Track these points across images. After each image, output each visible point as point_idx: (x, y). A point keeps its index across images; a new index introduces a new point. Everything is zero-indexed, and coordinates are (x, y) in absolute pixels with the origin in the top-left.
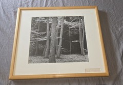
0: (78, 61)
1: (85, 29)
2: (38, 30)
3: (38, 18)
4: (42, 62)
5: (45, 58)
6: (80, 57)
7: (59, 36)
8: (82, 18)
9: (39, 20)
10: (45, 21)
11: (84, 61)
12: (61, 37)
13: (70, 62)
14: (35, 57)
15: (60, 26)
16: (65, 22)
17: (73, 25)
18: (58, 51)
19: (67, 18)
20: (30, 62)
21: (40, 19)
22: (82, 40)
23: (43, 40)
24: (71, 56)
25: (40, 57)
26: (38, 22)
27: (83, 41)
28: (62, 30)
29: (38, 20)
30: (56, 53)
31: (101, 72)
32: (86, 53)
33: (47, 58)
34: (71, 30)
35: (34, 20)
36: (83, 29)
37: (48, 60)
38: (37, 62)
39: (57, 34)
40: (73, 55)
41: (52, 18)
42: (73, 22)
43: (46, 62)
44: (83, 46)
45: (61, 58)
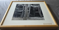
0: (39, 20)
2: (19, 8)
5: (21, 18)
6: (40, 18)
9: (20, 5)
10: (23, 5)
11: (42, 20)
13: (35, 20)
23: (21, 11)
24: (35, 18)
25: (18, 18)
27: (40, 12)
28: (30, 8)
30: (27, 16)
32: (43, 16)
34: (34, 8)
36: (40, 8)
39: (28, 9)
43: (22, 20)
44: (41, 14)
45: (29, 18)
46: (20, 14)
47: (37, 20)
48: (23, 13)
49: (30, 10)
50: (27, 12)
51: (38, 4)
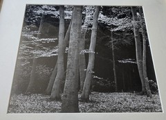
0: (134, 110)
1: (146, 35)
2: (39, 33)
3: (41, 6)
4: (44, 110)
5: (51, 100)
7: (87, 46)
9: (43, 12)
10: (57, 13)
11: (151, 110)
12: (91, 50)
14: (26, 97)
15: (90, 26)
16: (102, 17)
17: (120, 24)
18: (86, 83)
19: (106, 10)
21: (46, 9)
23: (49, 54)
24: (117, 97)
25: (39, 97)
26: (41, 15)
27: (144, 61)
28: (93, 34)
29: (39, 12)
30: (79, 88)
32: (154, 90)
33: (58, 99)
34: (115, 36)
36: (143, 35)
37: (58, 105)
38: (31, 110)
39: (83, 42)
40: (123, 95)
41: (71, 8)
42: (120, 17)
43: (54, 111)
44: (145, 72)
45: (92, 101)
46: (47, 71)
48: (59, 66)
49: (96, 50)
50: (78, 61)
51: (134, 7)
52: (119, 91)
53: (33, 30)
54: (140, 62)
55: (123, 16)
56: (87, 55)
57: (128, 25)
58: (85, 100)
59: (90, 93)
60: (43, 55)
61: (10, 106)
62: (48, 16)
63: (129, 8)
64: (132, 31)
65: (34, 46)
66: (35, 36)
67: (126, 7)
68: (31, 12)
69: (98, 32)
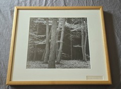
0: (79, 68)
2: (37, 33)
3: (37, 18)
4: (41, 67)
5: (44, 63)
6: (82, 63)
7: (59, 39)
8: (85, 19)
11: (86, 67)
12: (61, 41)
13: (71, 68)
14: (33, 62)
15: (61, 29)
16: (67, 24)
17: (75, 27)
18: (59, 56)
19: (69, 20)
20: (28, 67)
21: (39, 20)
22: (84, 44)
23: (42, 43)
24: (72, 62)
25: (39, 62)
26: (37, 23)
27: (85, 46)
28: (62, 33)
29: (36, 22)
30: (55, 58)
31: (103, 80)
32: (88, 59)
33: (47, 63)
34: (72, 34)
35: (32, 21)
37: (47, 65)
38: (36, 67)
39: (57, 37)
40: (75, 61)
41: (52, 19)
42: (75, 24)
43: (45, 68)
44: (85, 51)
45: (61, 64)
46: (41, 51)
47: (75, 67)
48: (47, 48)
50: (55, 46)
51: (83, 18)
52: (73, 59)
53: (34, 31)
54: (83, 46)
55: (77, 23)
56: (59, 43)
57: (79, 28)
58: (58, 63)
59: (60, 60)
60: (40, 43)
61: (27, 66)
62: (41, 24)
63: (80, 18)
64: (81, 31)
65: (35, 39)
66: (35, 34)
67: (79, 18)
68: (33, 21)
69: (64, 32)
